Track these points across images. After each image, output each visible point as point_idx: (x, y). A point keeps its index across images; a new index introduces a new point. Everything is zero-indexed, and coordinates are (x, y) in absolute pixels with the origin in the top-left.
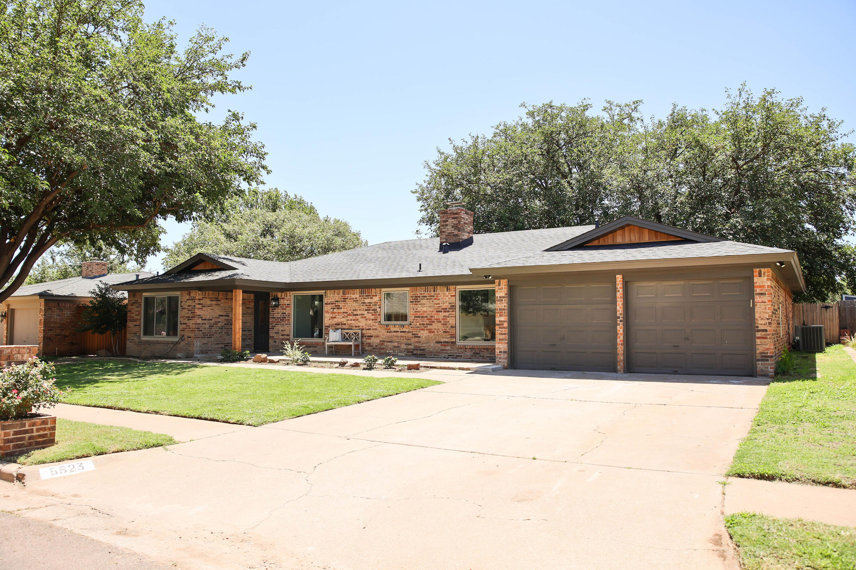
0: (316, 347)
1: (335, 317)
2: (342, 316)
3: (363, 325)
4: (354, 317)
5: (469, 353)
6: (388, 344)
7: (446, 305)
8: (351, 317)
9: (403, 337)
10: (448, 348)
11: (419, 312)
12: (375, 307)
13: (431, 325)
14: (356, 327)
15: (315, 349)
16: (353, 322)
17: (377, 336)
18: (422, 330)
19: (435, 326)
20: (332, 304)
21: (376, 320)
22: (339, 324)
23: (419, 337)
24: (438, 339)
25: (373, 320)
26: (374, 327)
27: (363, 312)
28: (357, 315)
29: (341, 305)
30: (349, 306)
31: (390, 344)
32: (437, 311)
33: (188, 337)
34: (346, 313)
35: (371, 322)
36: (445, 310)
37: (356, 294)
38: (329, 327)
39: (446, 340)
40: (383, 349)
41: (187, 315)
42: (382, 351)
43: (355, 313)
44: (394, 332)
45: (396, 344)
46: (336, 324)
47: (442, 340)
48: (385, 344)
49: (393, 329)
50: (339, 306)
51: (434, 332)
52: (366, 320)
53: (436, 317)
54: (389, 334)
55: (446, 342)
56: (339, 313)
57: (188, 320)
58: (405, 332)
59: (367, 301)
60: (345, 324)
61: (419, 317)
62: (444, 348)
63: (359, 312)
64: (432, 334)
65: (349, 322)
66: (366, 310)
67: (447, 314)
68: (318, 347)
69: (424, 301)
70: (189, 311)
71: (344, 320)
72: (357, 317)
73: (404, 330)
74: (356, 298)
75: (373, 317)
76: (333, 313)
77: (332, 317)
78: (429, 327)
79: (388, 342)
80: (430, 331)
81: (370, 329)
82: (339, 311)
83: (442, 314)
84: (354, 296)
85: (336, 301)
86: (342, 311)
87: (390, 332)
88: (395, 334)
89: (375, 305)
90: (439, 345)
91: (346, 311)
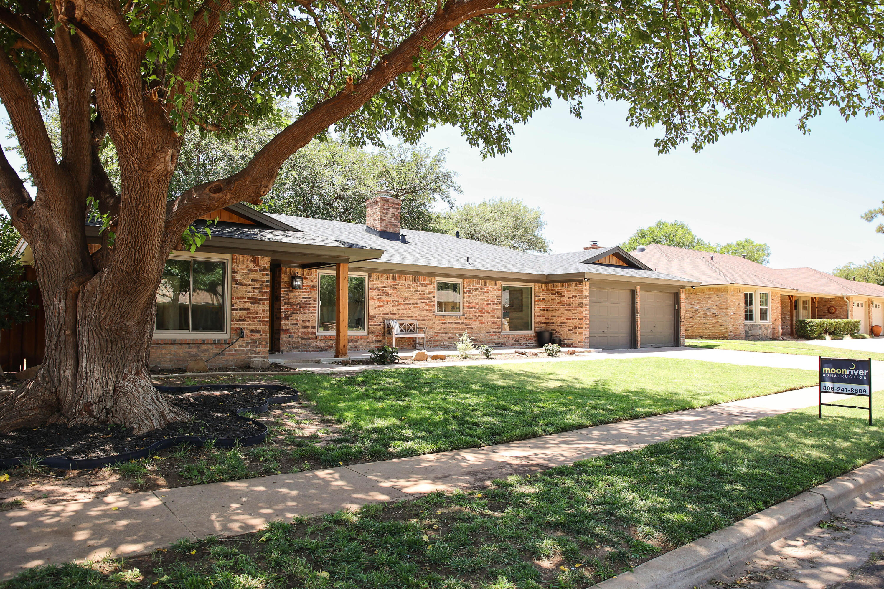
0: (356, 342)
1: (382, 306)
2: (391, 305)
3: (417, 315)
4: (406, 307)
5: (511, 342)
6: (443, 335)
7: (494, 299)
8: (402, 307)
9: (457, 328)
10: (496, 337)
11: (471, 303)
12: (430, 297)
13: (482, 316)
14: (408, 317)
15: (356, 344)
16: (405, 312)
17: (432, 328)
18: (474, 320)
19: (486, 317)
20: (379, 290)
21: (431, 310)
22: (387, 314)
23: (472, 328)
24: (488, 330)
25: (427, 310)
26: (429, 318)
27: (416, 301)
28: (410, 304)
29: (391, 291)
30: (400, 294)
31: (444, 335)
32: (488, 304)
33: (252, 332)
34: (397, 301)
35: (424, 312)
36: (493, 303)
37: (409, 281)
38: (375, 317)
39: (494, 330)
40: (437, 340)
41: (250, 296)
42: (437, 343)
43: (407, 301)
44: (449, 323)
45: (450, 335)
46: (383, 314)
47: (491, 330)
48: (440, 335)
49: (448, 320)
50: (388, 293)
51: (484, 323)
52: (420, 309)
53: (486, 309)
54: (444, 325)
55: (494, 332)
56: (387, 301)
57: (252, 303)
58: (459, 323)
59: (421, 289)
60: (395, 314)
61: (472, 308)
62: (492, 337)
63: (411, 301)
64: (483, 325)
65: (401, 312)
66: (420, 299)
67: (495, 306)
68: (360, 342)
69: (476, 293)
70: (254, 288)
71: (394, 310)
72: (410, 306)
73: (459, 320)
74: (409, 285)
75: (427, 307)
76: (379, 300)
77: (378, 306)
78: (481, 318)
79: (443, 333)
80: (482, 322)
81: (424, 320)
82: (388, 298)
83: (491, 306)
84: (406, 283)
85: (384, 287)
86: (391, 298)
87: (445, 323)
88: (449, 325)
89: (430, 294)
90: (488, 335)
91: (396, 299)
